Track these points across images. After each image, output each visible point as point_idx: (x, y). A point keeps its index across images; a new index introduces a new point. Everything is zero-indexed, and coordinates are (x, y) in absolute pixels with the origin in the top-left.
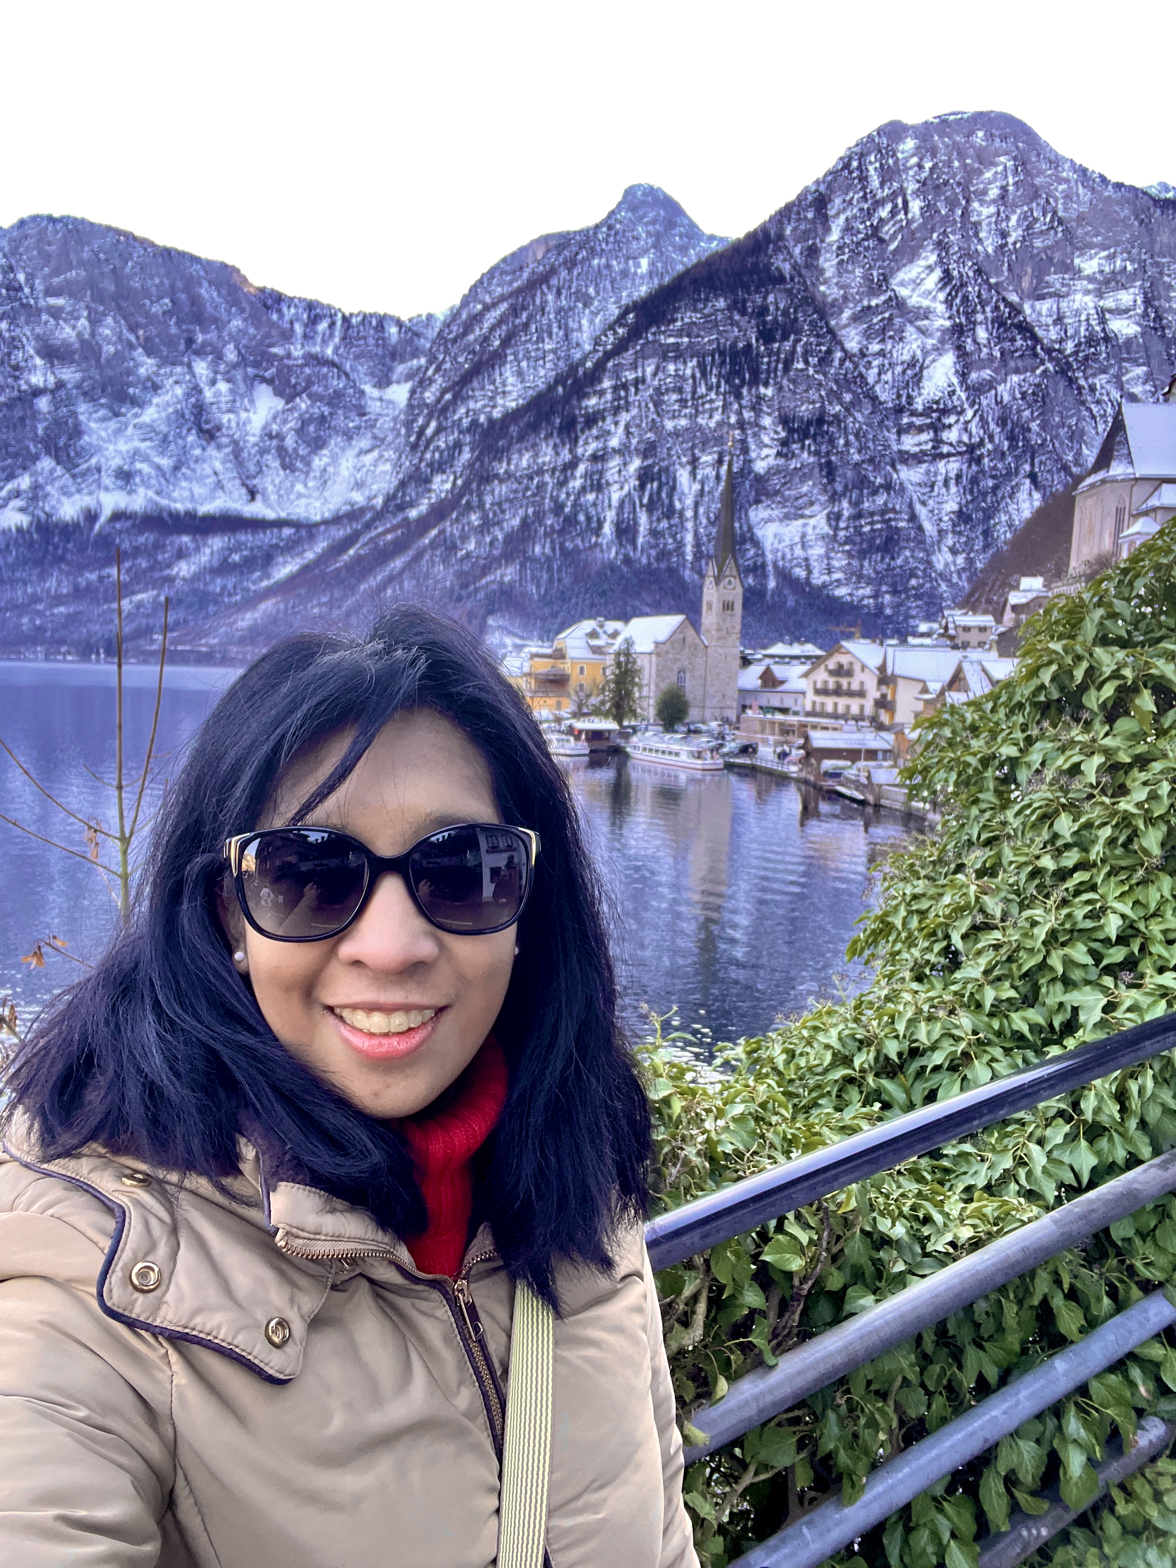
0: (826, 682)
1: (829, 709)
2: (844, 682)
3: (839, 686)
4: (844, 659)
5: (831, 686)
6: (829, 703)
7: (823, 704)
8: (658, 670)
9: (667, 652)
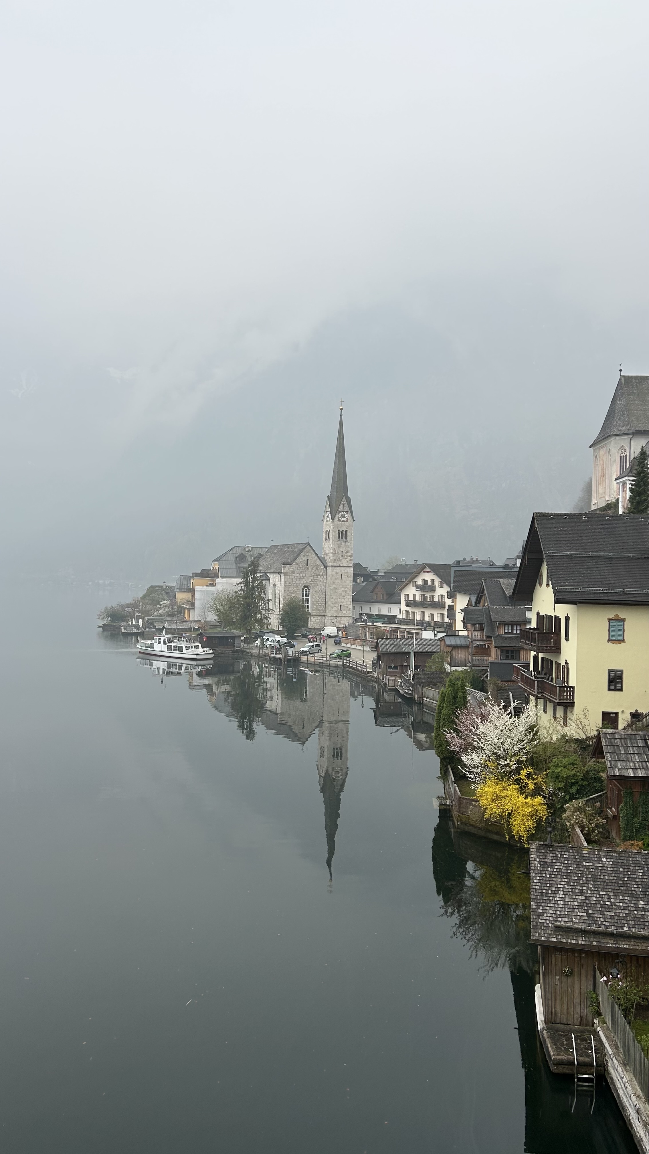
0: (415, 595)
1: (418, 617)
2: (428, 595)
3: (425, 598)
4: (428, 577)
5: (418, 598)
6: (418, 612)
7: (414, 613)
8: (285, 586)
9: (293, 572)
